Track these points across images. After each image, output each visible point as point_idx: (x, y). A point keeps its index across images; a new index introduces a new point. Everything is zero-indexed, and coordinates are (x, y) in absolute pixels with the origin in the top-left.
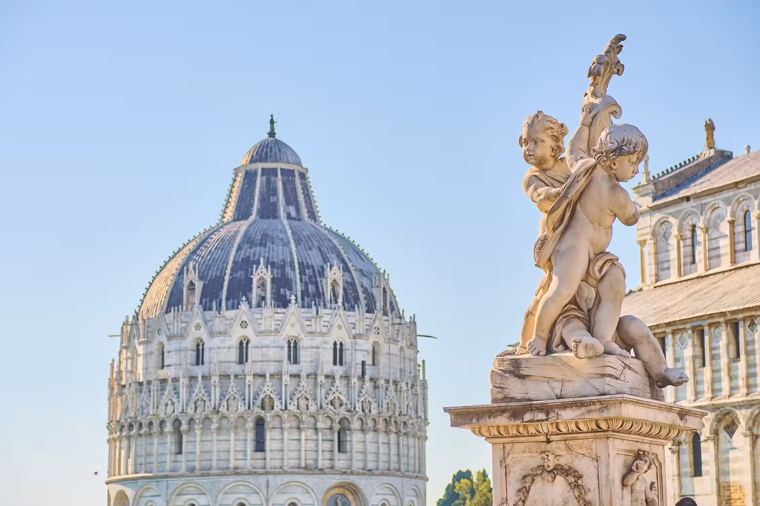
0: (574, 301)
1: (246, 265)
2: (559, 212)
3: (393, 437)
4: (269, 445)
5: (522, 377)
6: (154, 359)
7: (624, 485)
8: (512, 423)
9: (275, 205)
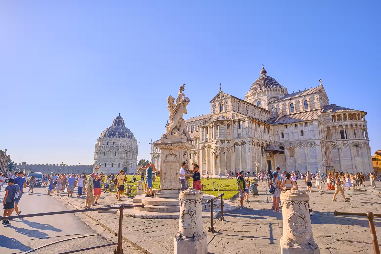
0: (176, 126)
1: (115, 132)
2: (175, 111)
3: (133, 155)
4: (116, 155)
5: (167, 138)
6: (102, 144)
7: (183, 157)
8: (165, 146)
9: (119, 124)
